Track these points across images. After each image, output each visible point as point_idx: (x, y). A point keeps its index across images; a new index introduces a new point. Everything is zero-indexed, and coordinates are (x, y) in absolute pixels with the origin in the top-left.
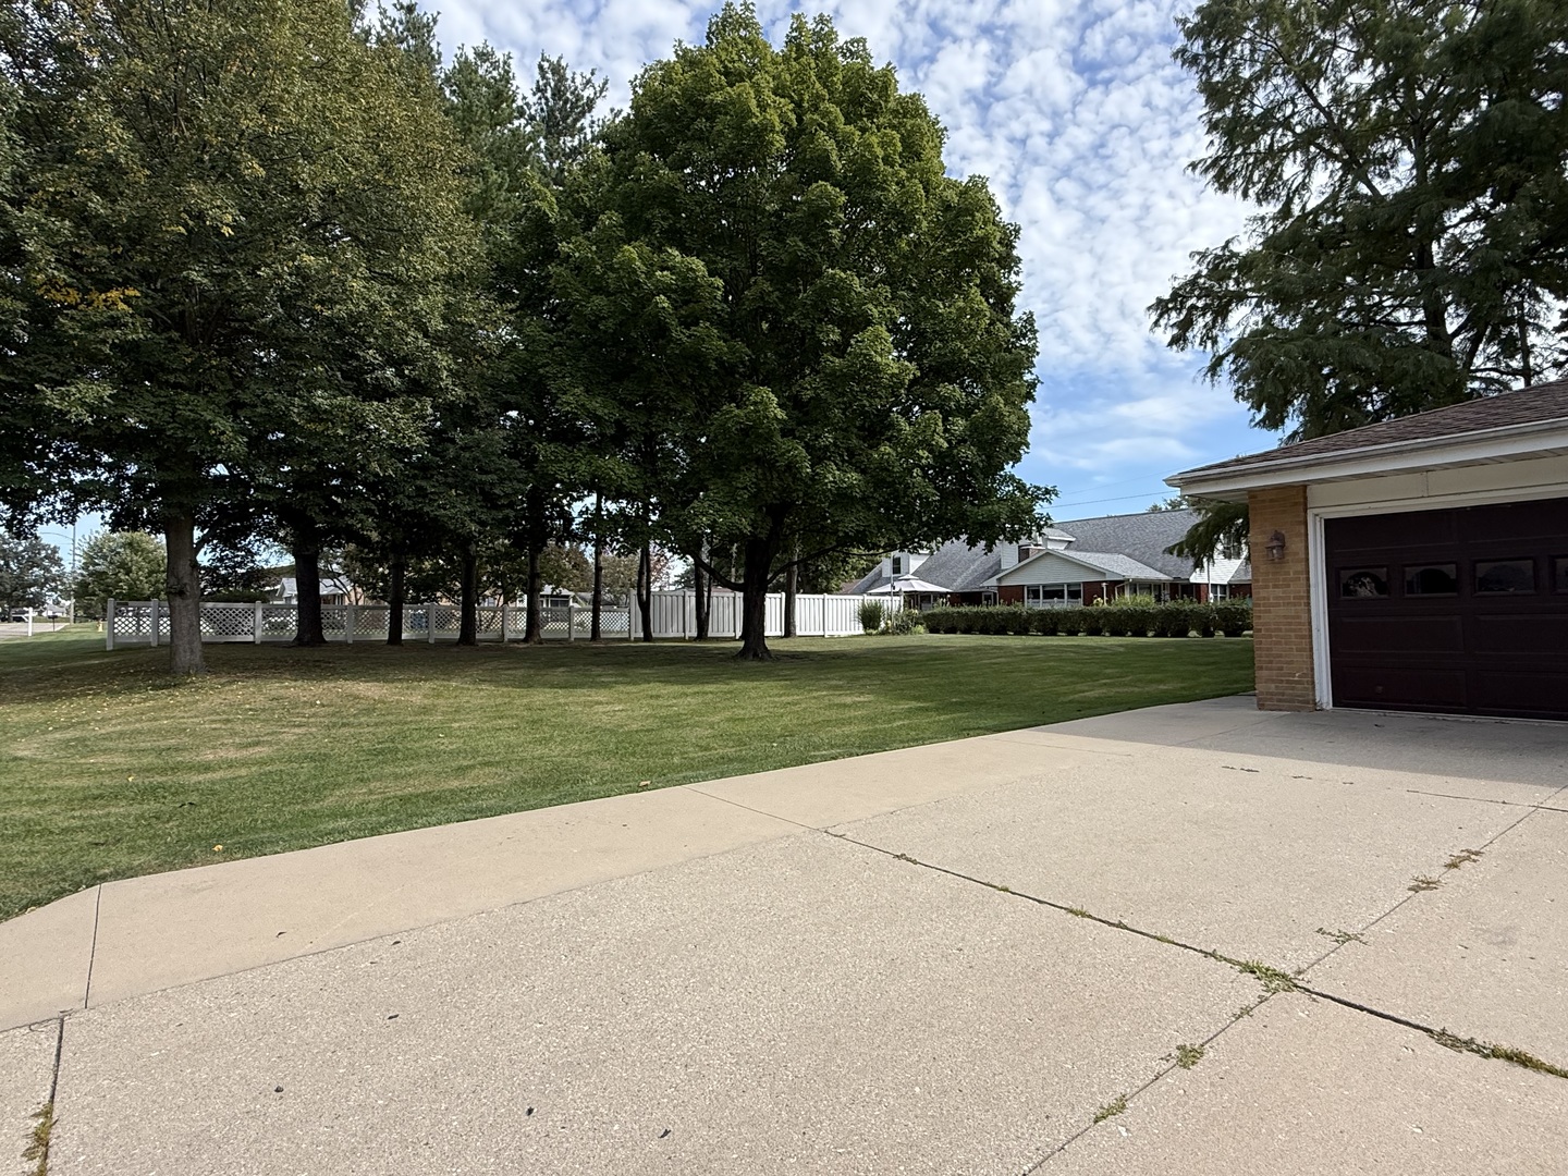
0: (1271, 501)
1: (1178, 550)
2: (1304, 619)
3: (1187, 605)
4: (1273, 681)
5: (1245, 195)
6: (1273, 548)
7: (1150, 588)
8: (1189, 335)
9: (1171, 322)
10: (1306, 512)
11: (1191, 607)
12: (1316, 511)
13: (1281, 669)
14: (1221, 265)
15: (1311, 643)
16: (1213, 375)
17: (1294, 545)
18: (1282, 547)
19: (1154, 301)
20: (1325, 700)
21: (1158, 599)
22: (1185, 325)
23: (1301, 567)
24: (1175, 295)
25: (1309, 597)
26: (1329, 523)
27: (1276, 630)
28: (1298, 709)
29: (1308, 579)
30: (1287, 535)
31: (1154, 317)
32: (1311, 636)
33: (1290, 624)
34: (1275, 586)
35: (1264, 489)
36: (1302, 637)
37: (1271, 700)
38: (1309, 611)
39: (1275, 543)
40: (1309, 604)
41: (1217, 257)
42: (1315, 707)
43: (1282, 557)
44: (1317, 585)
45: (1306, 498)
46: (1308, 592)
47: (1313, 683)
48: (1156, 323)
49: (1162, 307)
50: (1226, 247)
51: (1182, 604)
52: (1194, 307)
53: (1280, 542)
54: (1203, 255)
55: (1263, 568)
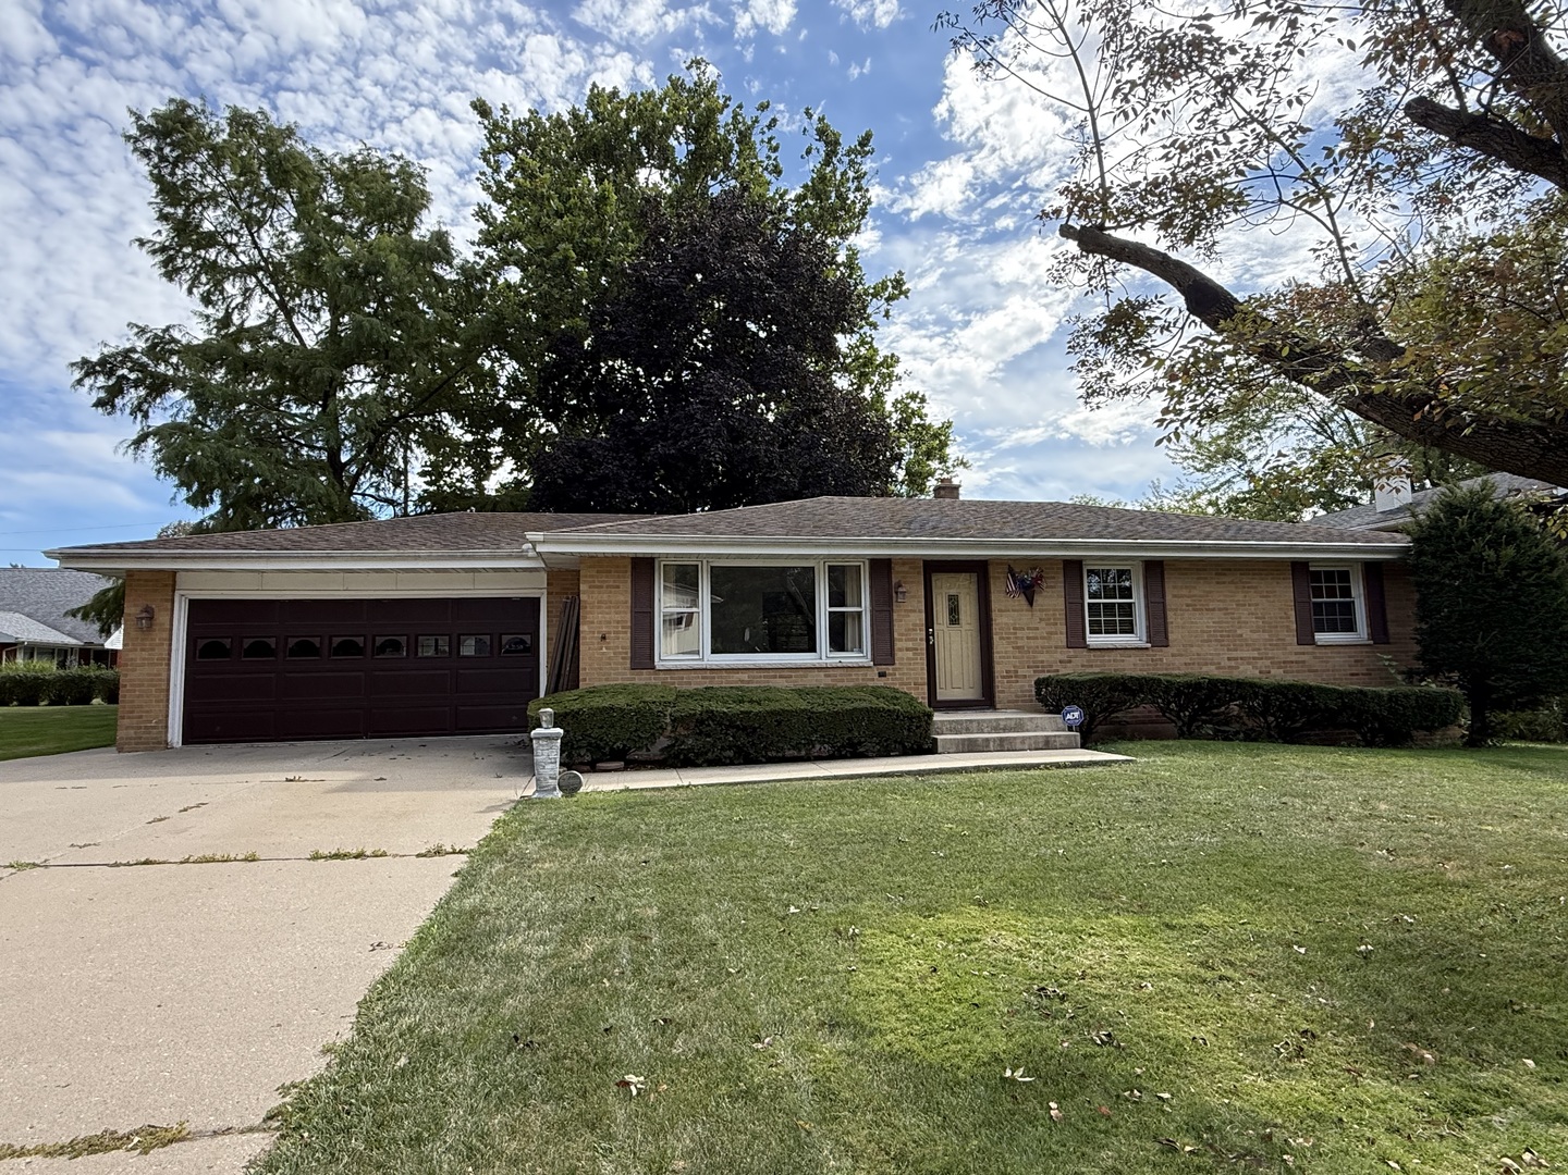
0: (146, 581)
1: (84, 613)
2: (164, 677)
3: (92, 671)
4: (133, 728)
5: (190, 292)
6: (142, 618)
7: (53, 653)
8: (119, 402)
9: (98, 385)
10: (174, 591)
11: (98, 673)
12: (182, 592)
13: (141, 717)
14: (160, 346)
15: (168, 696)
16: (137, 448)
17: (161, 618)
18: (151, 618)
19: (79, 360)
20: (175, 740)
21: (62, 665)
22: (115, 391)
23: (166, 635)
24: (103, 361)
25: (169, 660)
26: (193, 603)
27: (140, 685)
28: (152, 749)
29: (170, 645)
30: (156, 610)
31: (77, 375)
32: (168, 690)
33: (152, 680)
34: (143, 650)
35: (140, 571)
36: (161, 691)
37: (129, 744)
38: (169, 670)
39: (144, 615)
40: (169, 665)
41: (156, 336)
42: (166, 745)
43: (150, 627)
44: (177, 650)
45: (175, 581)
46: (170, 655)
47: (167, 727)
48: (80, 382)
49: (89, 368)
50: (167, 330)
51: (87, 671)
52: (124, 377)
53: (149, 614)
54: (142, 331)
55: (133, 634)
